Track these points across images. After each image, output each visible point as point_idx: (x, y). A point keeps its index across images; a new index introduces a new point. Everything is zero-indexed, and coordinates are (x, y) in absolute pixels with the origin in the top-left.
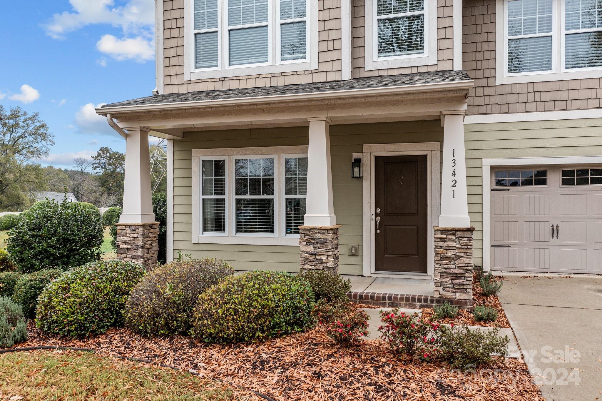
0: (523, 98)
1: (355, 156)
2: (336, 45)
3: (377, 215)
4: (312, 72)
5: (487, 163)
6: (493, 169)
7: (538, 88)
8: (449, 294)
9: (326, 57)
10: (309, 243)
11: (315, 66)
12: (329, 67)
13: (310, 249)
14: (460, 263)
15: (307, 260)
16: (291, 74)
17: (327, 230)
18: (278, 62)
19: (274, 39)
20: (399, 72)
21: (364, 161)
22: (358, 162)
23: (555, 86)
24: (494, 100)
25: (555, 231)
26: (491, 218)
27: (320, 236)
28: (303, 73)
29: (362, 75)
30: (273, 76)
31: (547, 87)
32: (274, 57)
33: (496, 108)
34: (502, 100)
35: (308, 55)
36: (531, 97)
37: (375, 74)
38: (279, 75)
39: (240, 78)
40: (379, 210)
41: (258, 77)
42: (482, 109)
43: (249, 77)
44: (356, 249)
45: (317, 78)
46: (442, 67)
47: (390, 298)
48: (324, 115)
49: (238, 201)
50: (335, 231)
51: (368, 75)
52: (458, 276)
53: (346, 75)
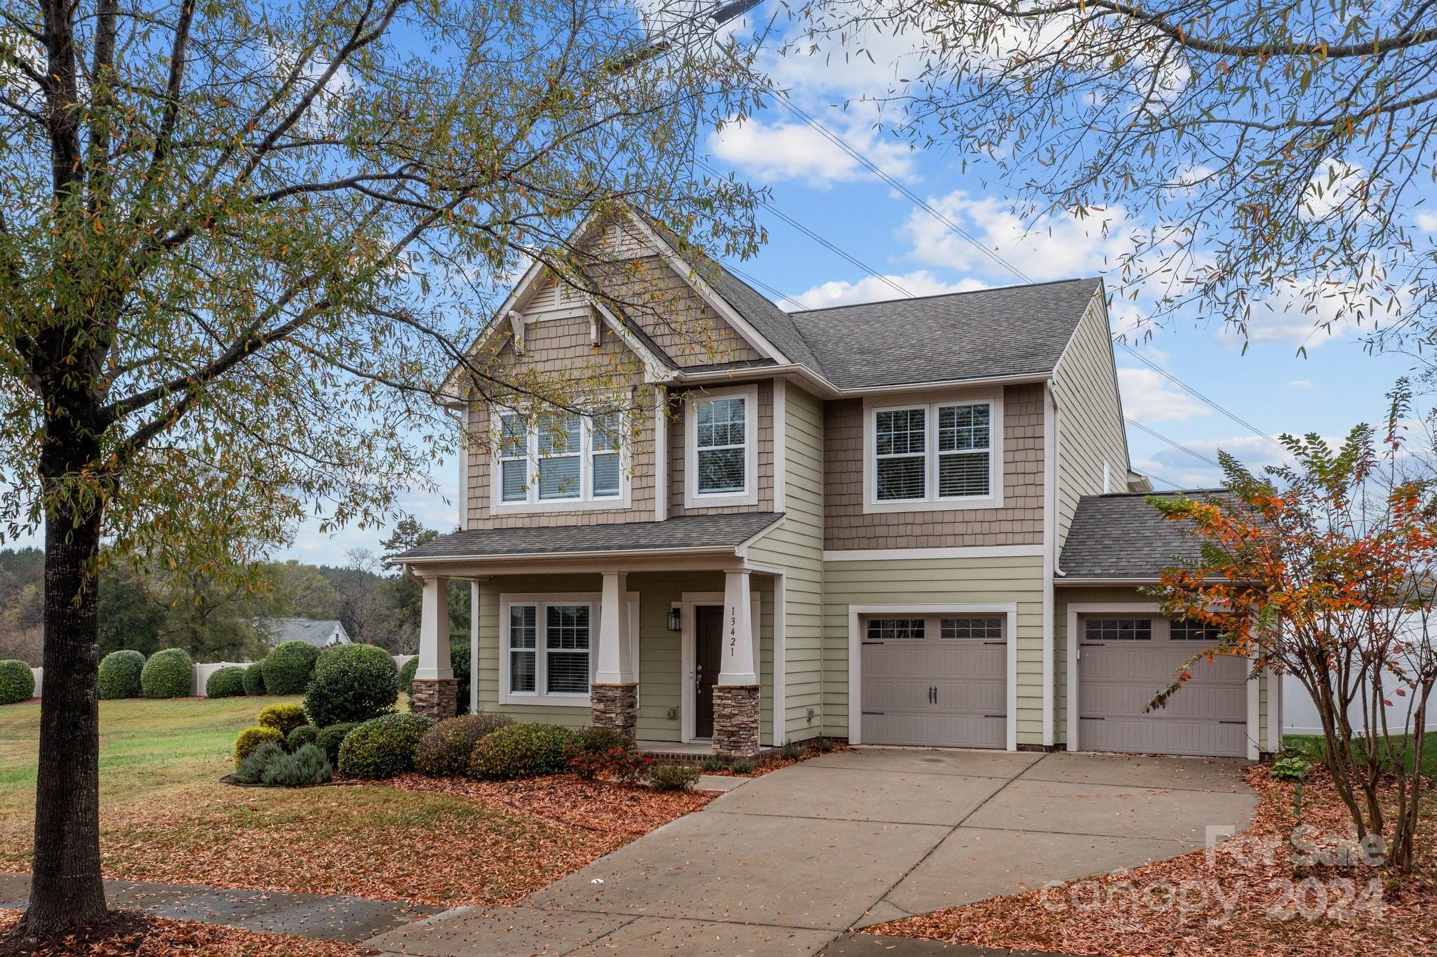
0: (893, 531)
1: (675, 605)
2: (650, 482)
3: (698, 672)
4: (625, 511)
5: (854, 610)
6: (862, 616)
7: (909, 519)
8: (725, 752)
9: (639, 495)
10: (600, 701)
11: (628, 505)
12: (642, 506)
13: (601, 706)
14: (735, 721)
15: (598, 719)
16: (604, 512)
17: (617, 687)
18: (590, 498)
19: (586, 476)
20: (720, 511)
21: (683, 611)
22: (677, 613)
23: (929, 518)
24: (862, 532)
25: (933, 695)
26: (863, 678)
27: (610, 693)
28: (616, 512)
29: (682, 513)
30: (585, 513)
31: (919, 519)
32: (586, 493)
33: (864, 542)
34: (870, 532)
35: (621, 490)
36: (902, 530)
37: (695, 513)
38: (591, 513)
39: (550, 515)
40: (700, 668)
41: (569, 514)
42: (848, 543)
43: (559, 514)
44: (674, 712)
45: (630, 518)
46: (763, 508)
47: (673, 756)
48: (616, 569)
49: (550, 655)
50: (629, 689)
51: (688, 513)
52: (732, 734)
53: (660, 515)
